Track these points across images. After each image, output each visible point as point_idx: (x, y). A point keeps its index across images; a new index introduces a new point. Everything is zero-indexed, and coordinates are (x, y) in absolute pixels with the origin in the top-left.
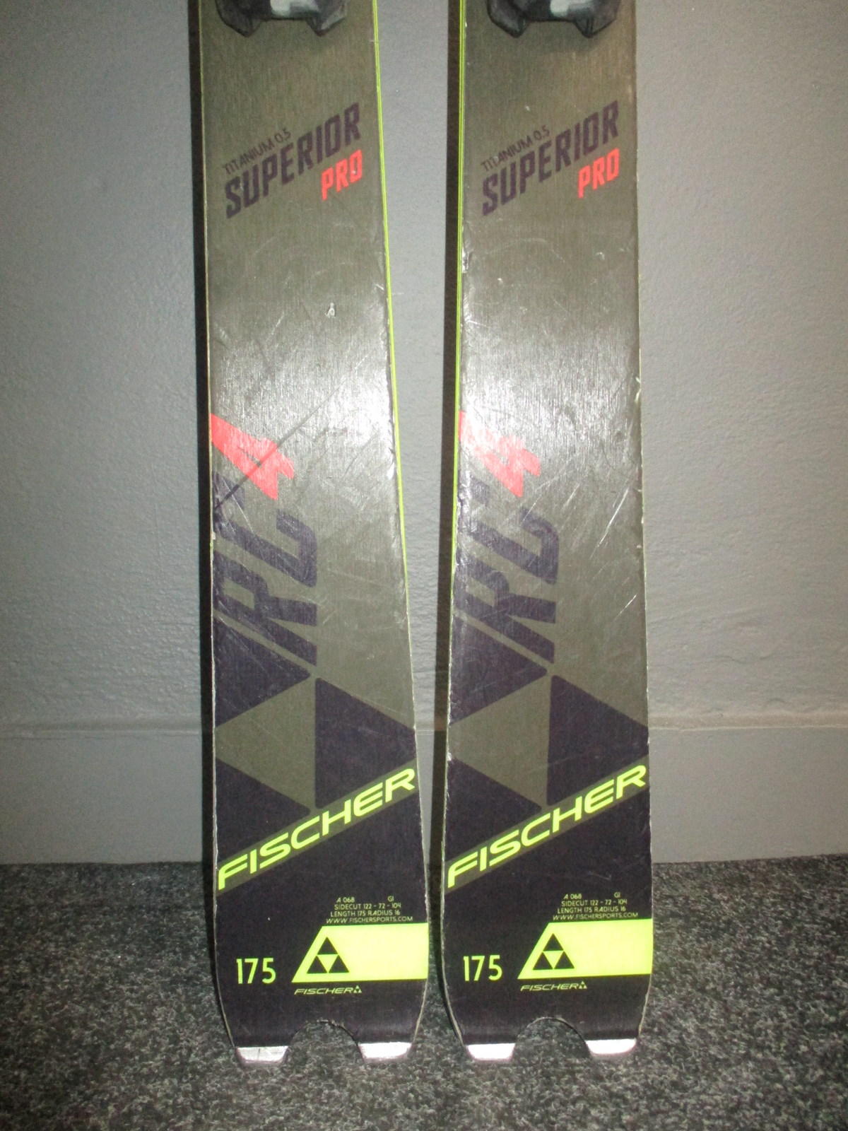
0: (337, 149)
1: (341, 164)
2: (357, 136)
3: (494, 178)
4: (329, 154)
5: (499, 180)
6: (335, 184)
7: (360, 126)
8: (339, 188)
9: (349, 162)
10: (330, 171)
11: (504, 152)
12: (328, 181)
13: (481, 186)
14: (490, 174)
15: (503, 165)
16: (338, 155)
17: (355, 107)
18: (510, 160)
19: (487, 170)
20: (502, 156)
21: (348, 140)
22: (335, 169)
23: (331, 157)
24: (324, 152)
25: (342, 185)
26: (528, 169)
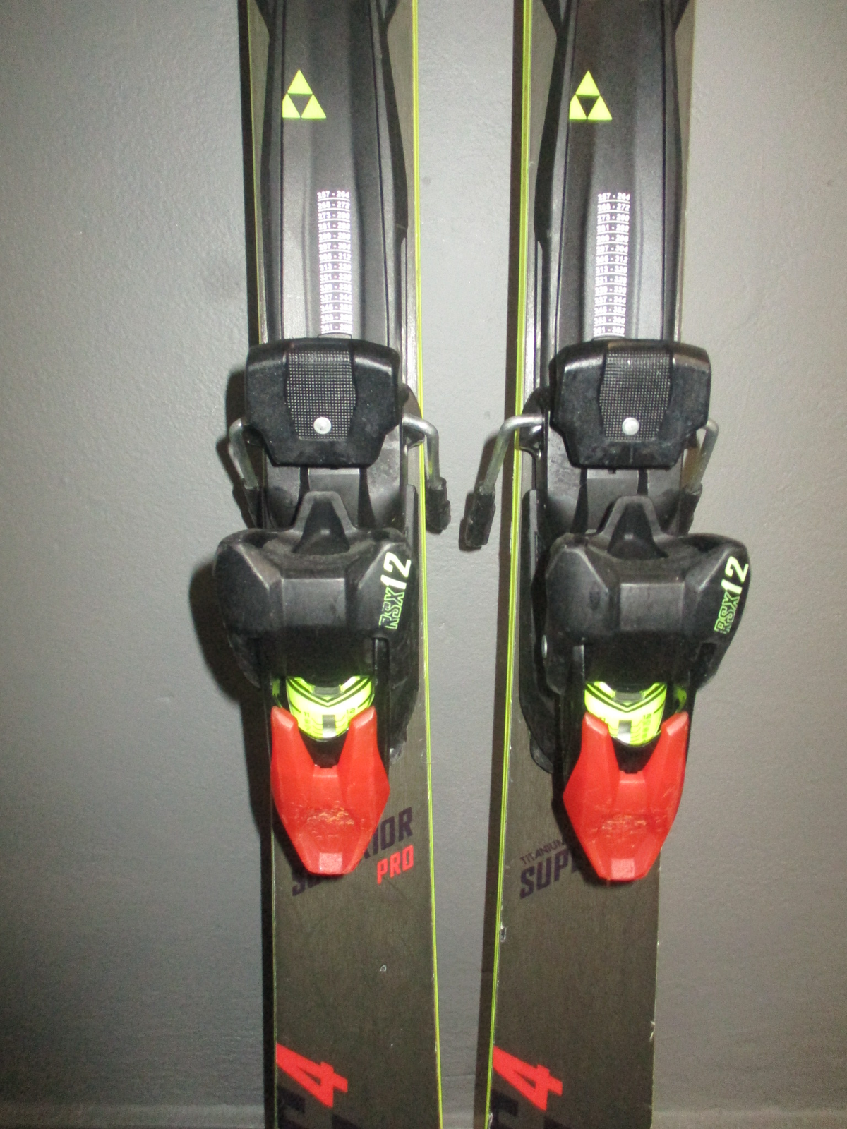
0: (392, 843)
1: (395, 855)
2: (410, 834)
3: (531, 870)
4: (385, 846)
5: (536, 871)
6: (389, 871)
7: (412, 825)
8: (392, 875)
9: (401, 855)
10: (385, 861)
11: (541, 850)
12: (382, 869)
13: (520, 874)
14: (528, 866)
15: (539, 859)
16: (392, 847)
17: (408, 811)
18: (546, 856)
19: (525, 863)
20: (539, 853)
21: (401, 838)
22: (389, 859)
23: (387, 849)
24: (380, 847)
25: (395, 872)
26: (561, 863)
